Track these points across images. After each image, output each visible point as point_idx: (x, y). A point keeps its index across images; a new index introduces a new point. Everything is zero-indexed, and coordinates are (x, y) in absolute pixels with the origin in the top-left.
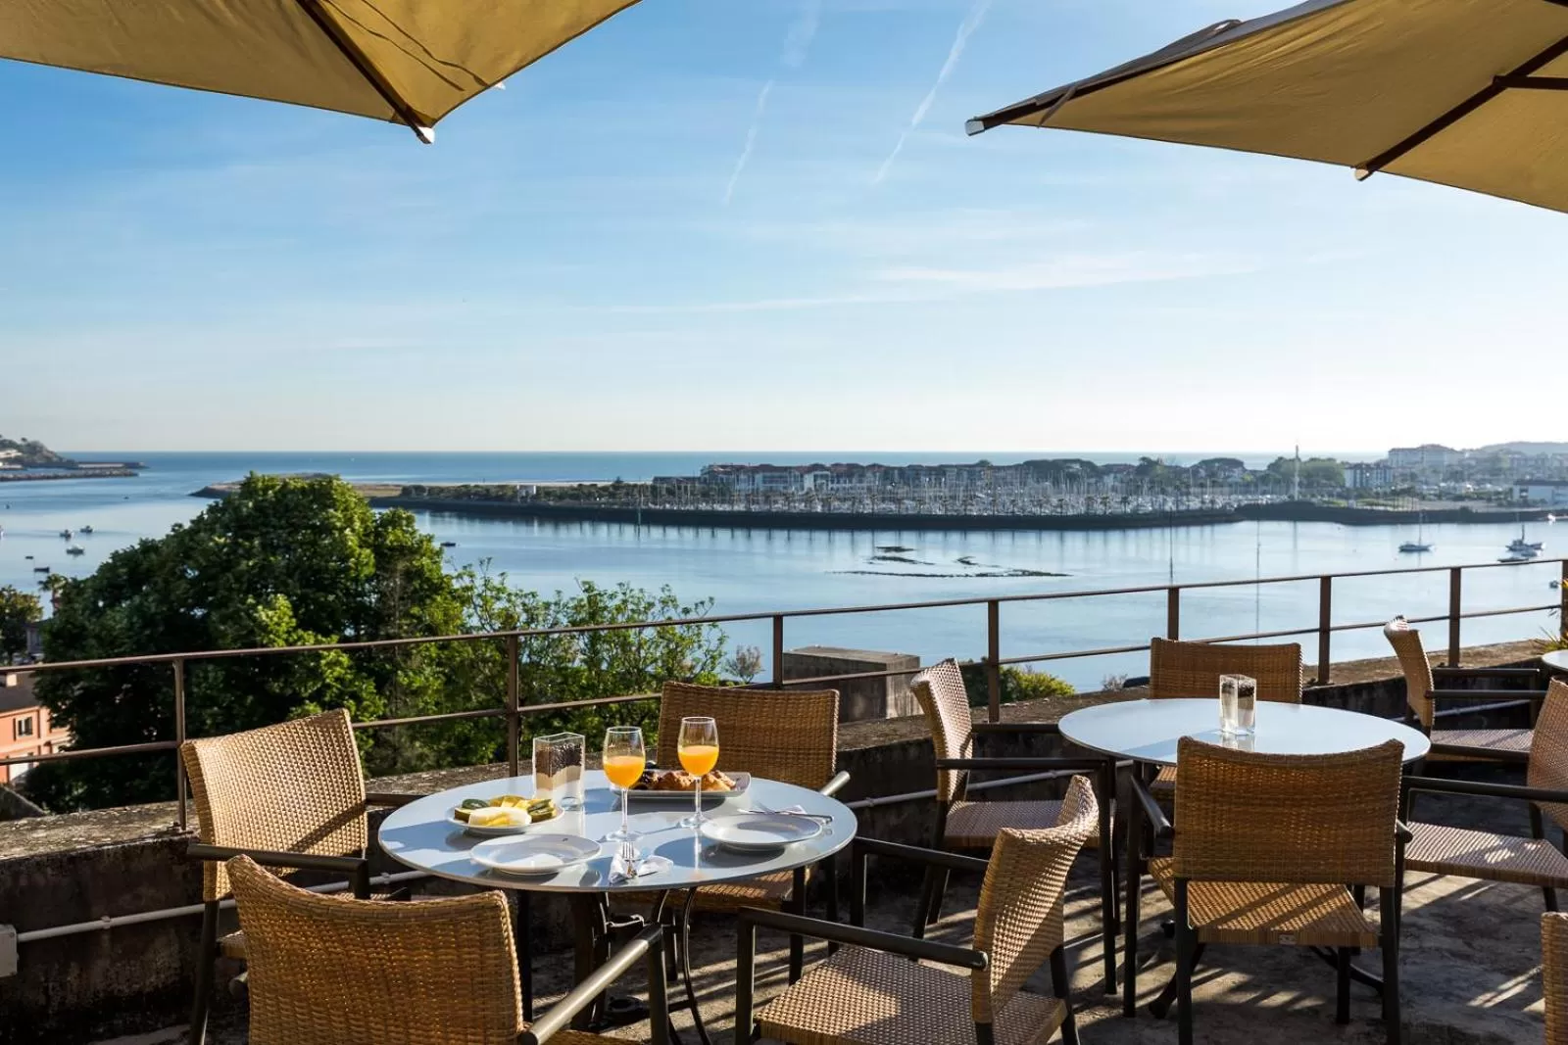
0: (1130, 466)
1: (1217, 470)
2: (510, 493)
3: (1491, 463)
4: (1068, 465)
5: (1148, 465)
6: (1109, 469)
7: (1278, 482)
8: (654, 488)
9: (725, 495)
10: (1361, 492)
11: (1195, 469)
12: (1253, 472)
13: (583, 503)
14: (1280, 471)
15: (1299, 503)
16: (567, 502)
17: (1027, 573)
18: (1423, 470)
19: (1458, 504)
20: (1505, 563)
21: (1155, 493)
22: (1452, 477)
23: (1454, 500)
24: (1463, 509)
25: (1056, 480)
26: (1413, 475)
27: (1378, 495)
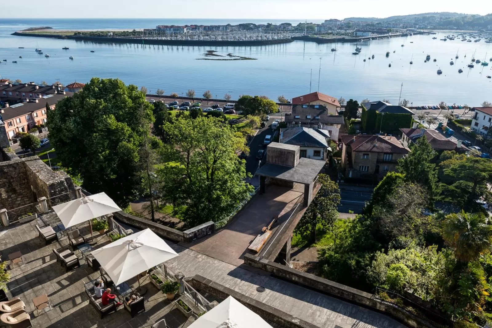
0: (265, 25)
1: (285, 26)
2: (105, 34)
3: (348, 24)
4: (250, 25)
5: (269, 25)
6: (260, 26)
7: (300, 30)
8: (145, 33)
9: (164, 34)
10: (319, 33)
11: (280, 26)
12: (294, 27)
13: (127, 37)
14: (300, 27)
15: (306, 36)
16: (122, 37)
17: (246, 59)
18: (333, 26)
19: (342, 37)
20: (354, 54)
21: (272, 33)
22: (339, 28)
23: (341, 35)
24: (343, 38)
25: (247, 30)
26: (331, 29)
27: (323, 34)
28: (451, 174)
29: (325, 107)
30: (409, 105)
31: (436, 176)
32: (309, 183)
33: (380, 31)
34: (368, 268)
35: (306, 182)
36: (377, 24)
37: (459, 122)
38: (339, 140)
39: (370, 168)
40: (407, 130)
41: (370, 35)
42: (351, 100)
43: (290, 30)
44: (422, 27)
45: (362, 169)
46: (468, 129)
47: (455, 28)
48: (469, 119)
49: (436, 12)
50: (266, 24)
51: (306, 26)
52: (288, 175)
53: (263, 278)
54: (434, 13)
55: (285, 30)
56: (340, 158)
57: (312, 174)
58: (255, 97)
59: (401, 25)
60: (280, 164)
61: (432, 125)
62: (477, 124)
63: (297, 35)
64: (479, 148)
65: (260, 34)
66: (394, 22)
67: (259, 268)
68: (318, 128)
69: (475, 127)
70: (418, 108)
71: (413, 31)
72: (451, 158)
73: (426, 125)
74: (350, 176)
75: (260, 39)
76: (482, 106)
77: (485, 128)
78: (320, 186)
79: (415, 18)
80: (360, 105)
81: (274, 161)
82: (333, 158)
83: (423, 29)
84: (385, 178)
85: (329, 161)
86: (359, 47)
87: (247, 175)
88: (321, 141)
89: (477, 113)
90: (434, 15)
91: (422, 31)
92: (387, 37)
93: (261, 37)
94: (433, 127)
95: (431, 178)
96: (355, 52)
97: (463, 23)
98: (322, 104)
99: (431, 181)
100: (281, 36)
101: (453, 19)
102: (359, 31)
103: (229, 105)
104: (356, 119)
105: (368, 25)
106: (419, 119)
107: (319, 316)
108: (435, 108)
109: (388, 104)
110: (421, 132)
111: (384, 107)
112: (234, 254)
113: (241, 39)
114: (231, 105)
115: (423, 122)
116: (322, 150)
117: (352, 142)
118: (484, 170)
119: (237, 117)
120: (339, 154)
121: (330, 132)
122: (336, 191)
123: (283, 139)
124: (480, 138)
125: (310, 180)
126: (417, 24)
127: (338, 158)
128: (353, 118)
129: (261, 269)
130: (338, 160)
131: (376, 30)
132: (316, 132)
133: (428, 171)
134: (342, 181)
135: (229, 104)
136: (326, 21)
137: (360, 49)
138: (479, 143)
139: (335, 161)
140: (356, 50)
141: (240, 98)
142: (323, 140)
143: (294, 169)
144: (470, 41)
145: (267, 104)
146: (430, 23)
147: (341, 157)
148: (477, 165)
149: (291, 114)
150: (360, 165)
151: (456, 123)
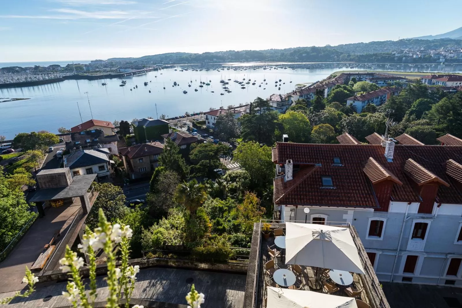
1: (54, 68)
3: (111, 63)
4: (15, 68)
5: (37, 68)
6: (26, 69)
7: (69, 70)
10: (88, 71)
11: (49, 68)
12: (63, 68)
14: (69, 67)
15: (76, 75)
17: (17, 99)
18: (99, 65)
19: (108, 73)
20: (121, 86)
21: (41, 74)
22: (105, 67)
23: (107, 72)
24: (110, 74)
25: (13, 73)
26: (98, 67)
27: (92, 72)
28: (195, 158)
29: (101, 130)
30: (166, 118)
31: (184, 162)
32: (83, 194)
33: (137, 68)
34: (142, 241)
35: (80, 194)
36: (134, 62)
37: (199, 123)
38: (120, 153)
39: (146, 168)
40: (166, 135)
41: (130, 71)
42: (122, 121)
43: (59, 71)
44: (166, 63)
45: (141, 170)
46: (205, 127)
47: (187, 62)
48: (204, 120)
49: (173, 52)
50: (33, 67)
51: (74, 66)
52: (63, 193)
53: (49, 288)
54: (172, 53)
55: (55, 71)
56: (124, 167)
57: (86, 187)
58: (32, 133)
59: (152, 62)
60: (55, 187)
61: (183, 128)
62: (209, 123)
63: (68, 74)
64: (213, 137)
65: (29, 76)
66: (146, 60)
67: (45, 281)
68: (99, 148)
69: (209, 125)
70: (173, 119)
71: (161, 66)
72: (196, 148)
73: (179, 129)
74: (133, 178)
75: (29, 80)
76: (209, 111)
77: (213, 124)
78: (98, 194)
79: (160, 57)
80: (130, 124)
81: (48, 186)
82: (118, 168)
83: (167, 64)
84: (155, 172)
85: (115, 171)
86: (124, 80)
87: (29, 205)
88: (102, 158)
89: (207, 116)
90: (172, 55)
91: (167, 65)
92: (144, 72)
93: (30, 78)
94: (185, 129)
95: (181, 164)
96: (121, 84)
97: (190, 59)
98: (98, 128)
99: (182, 166)
100: (52, 76)
101: (184, 56)
102: (121, 68)
103: (5, 146)
104: (131, 135)
105: (127, 63)
106: (175, 126)
107: (103, 293)
108: (184, 117)
109: (150, 120)
110: (175, 135)
111: (148, 122)
112: (16, 281)
113: (7, 82)
114: (7, 145)
115: (178, 127)
116: (105, 164)
117: (128, 152)
118: (211, 151)
119: (17, 155)
120: (121, 164)
121: (110, 149)
122: (120, 193)
123: (67, 164)
124: (212, 131)
125: (84, 192)
126: (162, 61)
127: (123, 167)
128: (128, 134)
129: (47, 281)
130: (123, 169)
131: (134, 67)
132: (97, 152)
133: (178, 160)
134: (128, 184)
135: (5, 144)
136: (92, 61)
137: (125, 82)
138: (212, 134)
139: (120, 170)
140: (122, 83)
141: (15, 137)
142: (104, 157)
143: (68, 187)
144: (197, 71)
145: (46, 137)
146: (170, 60)
147: (123, 165)
148: (207, 149)
149: (71, 142)
150: (139, 168)
151: (197, 124)
